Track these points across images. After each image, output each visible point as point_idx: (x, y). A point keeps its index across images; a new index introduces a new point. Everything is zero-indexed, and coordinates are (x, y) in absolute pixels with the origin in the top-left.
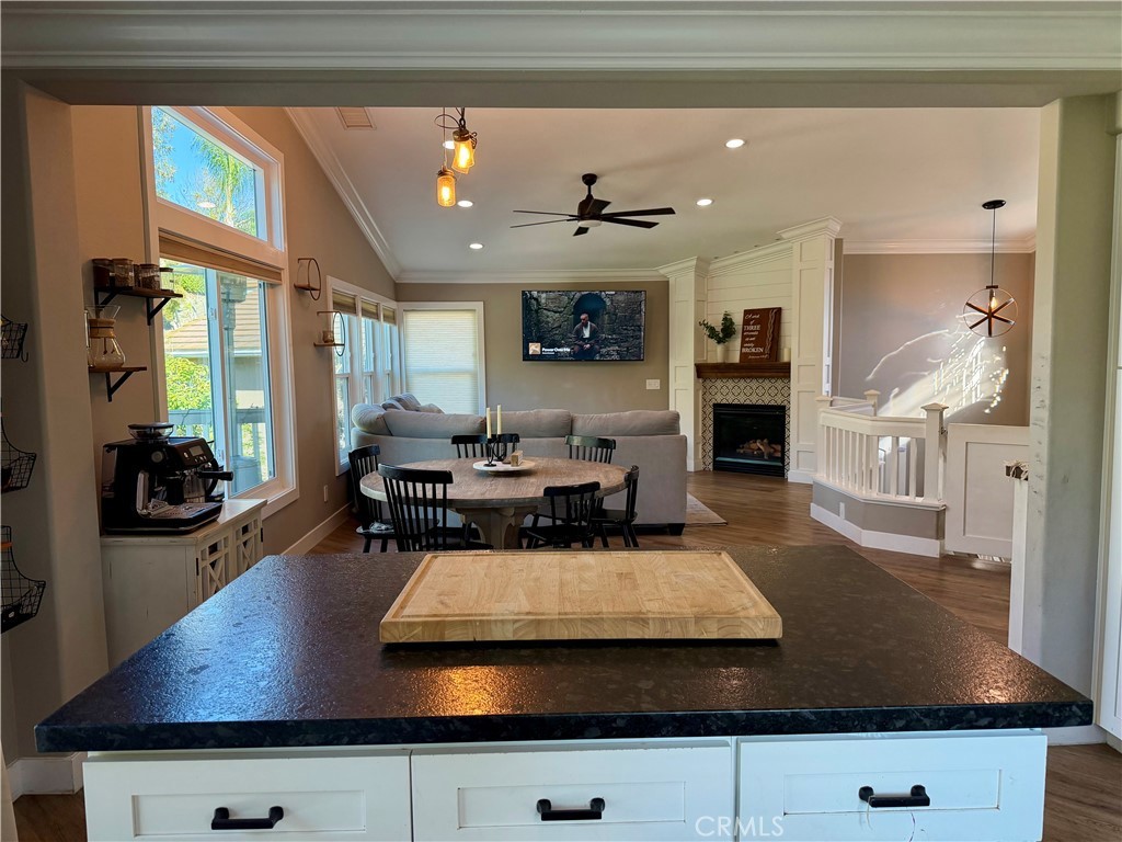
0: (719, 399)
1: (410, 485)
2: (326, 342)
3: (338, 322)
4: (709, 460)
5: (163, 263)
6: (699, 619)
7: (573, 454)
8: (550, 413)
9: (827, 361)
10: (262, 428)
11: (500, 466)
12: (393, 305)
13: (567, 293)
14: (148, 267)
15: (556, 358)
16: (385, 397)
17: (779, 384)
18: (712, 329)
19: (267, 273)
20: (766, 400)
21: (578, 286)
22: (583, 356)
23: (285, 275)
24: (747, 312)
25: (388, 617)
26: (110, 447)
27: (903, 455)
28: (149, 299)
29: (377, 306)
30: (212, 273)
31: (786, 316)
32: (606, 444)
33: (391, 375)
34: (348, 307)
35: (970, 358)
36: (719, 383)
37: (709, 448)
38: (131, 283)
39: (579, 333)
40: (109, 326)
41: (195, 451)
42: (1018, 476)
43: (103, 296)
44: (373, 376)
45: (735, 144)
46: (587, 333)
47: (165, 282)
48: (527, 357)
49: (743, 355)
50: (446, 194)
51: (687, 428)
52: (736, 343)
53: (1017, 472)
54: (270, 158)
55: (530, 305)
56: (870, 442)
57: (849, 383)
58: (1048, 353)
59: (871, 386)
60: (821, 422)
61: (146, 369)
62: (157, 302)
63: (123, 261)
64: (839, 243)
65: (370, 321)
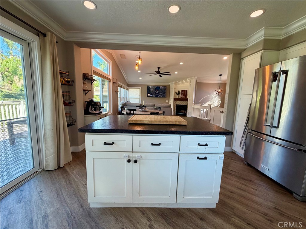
0: (177, 104)
1: (130, 111)
2: (117, 92)
3: (119, 88)
4: (175, 113)
5: (94, 75)
6: (175, 122)
7: (155, 109)
8: (151, 103)
9: (194, 98)
10: (107, 104)
11: (143, 110)
12: (127, 87)
13: (154, 86)
14: (91, 75)
15: (152, 96)
16: (126, 101)
17: (186, 102)
18: (176, 93)
19: (109, 80)
20: (184, 104)
21: (156, 85)
22: (156, 96)
23: (112, 80)
24: (182, 90)
25: (129, 119)
26: (86, 102)
27: (204, 113)
28: (92, 81)
29: (125, 87)
30: (101, 78)
31: (188, 91)
32: (160, 108)
33: (126, 98)
34: (121, 87)
35: (215, 99)
36: (177, 101)
37: (175, 111)
38: (89, 77)
39: (156, 92)
40: (86, 83)
41: (98, 103)
42: (222, 113)
43: (85, 79)
44: (124, 98)
45: (181, 63)
46: (157, 93)
47: (94, 78)
48: (148, 96)
49: (181, 97)
50: (137, 68)
51: (172, 107)
52: (180, 95)
53: (222, 112)
54: (110, 62)
55: (148, 88)
56: (200, 110)
57: (197, 102)
58: (228, 93)
59: (200, 102)
60: (192, 107)
61: (91, 91)
62: (93, 81)
63: (88, 74)
64: (196, 80)
65: (124, 89)
